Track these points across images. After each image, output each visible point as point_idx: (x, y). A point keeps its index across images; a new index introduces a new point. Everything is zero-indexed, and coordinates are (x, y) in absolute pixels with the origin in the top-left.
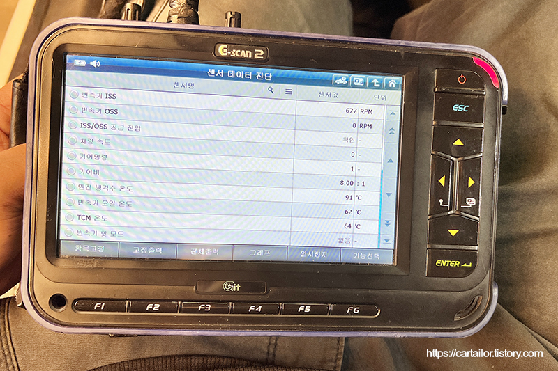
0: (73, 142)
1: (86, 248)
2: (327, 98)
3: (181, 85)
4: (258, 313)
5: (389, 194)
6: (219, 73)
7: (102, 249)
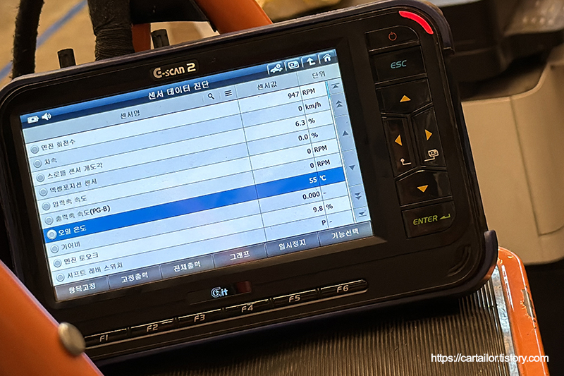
0: (44, 194)
1: (79, 288)
2: (268, 89)
3: (127, 115)
4: (250, 312)
5: (352, 167)
6: (159, 94)
7: (93, 286)
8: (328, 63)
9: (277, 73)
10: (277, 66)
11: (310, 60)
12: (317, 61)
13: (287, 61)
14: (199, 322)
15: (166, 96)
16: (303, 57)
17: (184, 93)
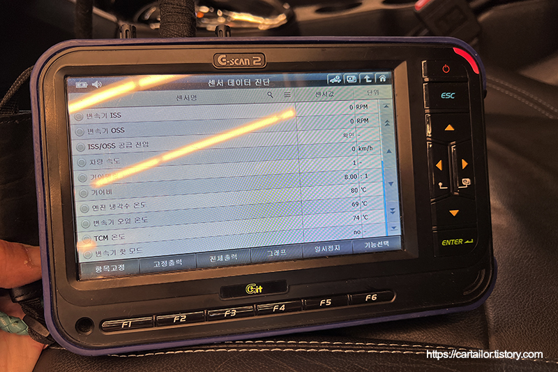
0: (82, 164)
1: (106, 268)
2: (324, 98)
3: (183, 98)
4: (282, 312)
6: (219, 83)
7: (122, 267)
8: (383, 83)
9: (336, 84)
10: (337, 78)
11: (367, 77)
12: (373, 80)
13: (346, 74)
14: (229, 317)
15: (226, 86)
16: (361, 73)
17: (244, 87)
